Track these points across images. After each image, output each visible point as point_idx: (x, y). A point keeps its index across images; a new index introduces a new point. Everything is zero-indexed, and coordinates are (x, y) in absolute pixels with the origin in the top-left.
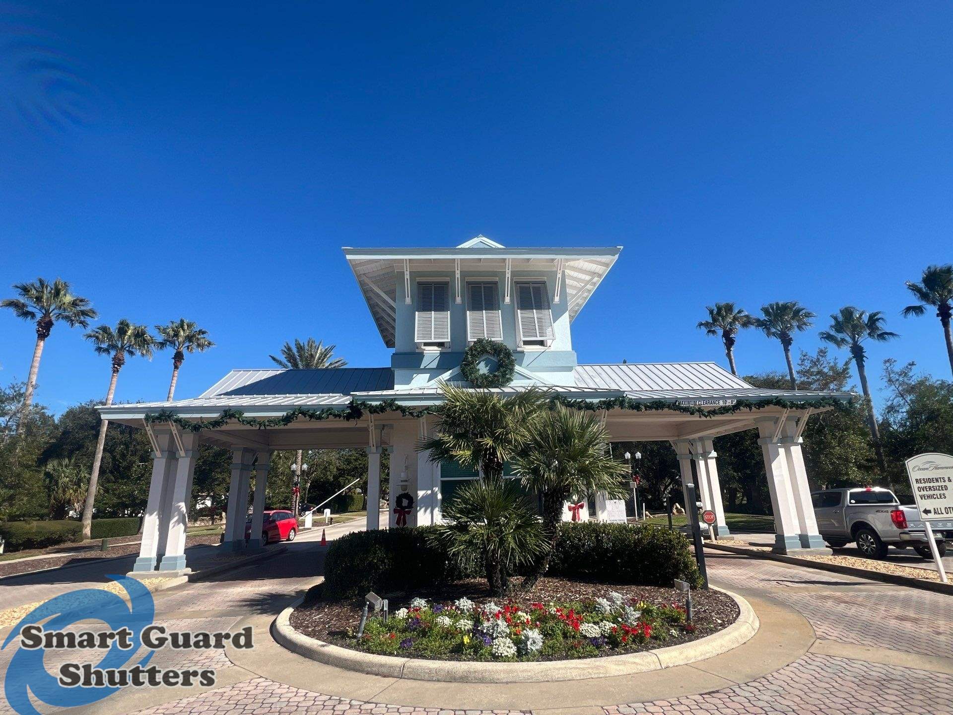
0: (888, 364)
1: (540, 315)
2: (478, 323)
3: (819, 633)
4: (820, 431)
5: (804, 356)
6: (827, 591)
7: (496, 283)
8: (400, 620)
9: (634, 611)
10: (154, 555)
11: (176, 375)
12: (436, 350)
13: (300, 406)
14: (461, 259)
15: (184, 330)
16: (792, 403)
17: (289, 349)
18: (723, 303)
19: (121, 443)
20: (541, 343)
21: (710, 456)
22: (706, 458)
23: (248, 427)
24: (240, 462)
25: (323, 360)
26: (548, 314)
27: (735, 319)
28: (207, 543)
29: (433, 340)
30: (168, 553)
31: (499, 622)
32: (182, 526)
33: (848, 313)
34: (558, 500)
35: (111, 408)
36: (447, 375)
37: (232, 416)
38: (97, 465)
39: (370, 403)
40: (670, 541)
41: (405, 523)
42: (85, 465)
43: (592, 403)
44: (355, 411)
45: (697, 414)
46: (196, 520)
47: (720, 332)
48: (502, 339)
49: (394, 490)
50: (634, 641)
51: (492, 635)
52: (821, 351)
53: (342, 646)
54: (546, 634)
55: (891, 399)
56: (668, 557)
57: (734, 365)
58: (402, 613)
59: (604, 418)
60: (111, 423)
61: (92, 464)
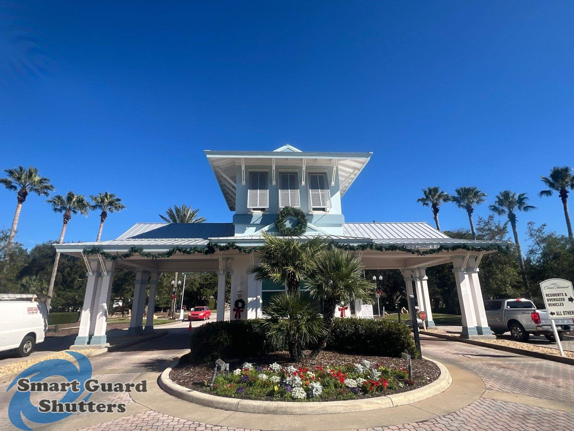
0: (530, 225)
1: (323, 193)
2: (286, 197)
3: (488, 386)
4: (489, 265)
5: (480, 219)
6: (493, 361)
7: (296, 173)
8: (236, 376)
9: (378, 372)
10: (87, 335)
11: (102, 226)
12: (260, 213)
13: (177, 246)
14: (276, 158)
15: (107, 199)
16: (473, 247)
17: (171, 211)
18: (432, 187)
19: (68, 267)
20: (323, 209)
21: (423, 279)
22: (421, 280)
23: (146, 258)
24: (140, 279)
25: (191, 218)
26: (327, 192)
27: (440, 196)
28: (119, 328)
29: (258, 207)
30: (96, 334)
31: (296, 378)
32: (104, 318)
33: (506, 195)
34: (332, 303)
35: (62, 246)
36: (266, 228)
37: (136, 251)
38: (53, 280)
39: (220, 244)
40: (399, 329)
41: (240, 317)
42: (45, 280)
43: (353, 246)
44: (210, 249)
45: (416, 254)
46: (113, 314)
47: (431, 204)
48: (300, 207)
49: (233, 297)
50: (377, 390)
51: (291, 386)
52: (491, 217)
53: (201, 391)
54: (324, 385)
55: (532, 246)
56: (398, 339)
57: (438, 224)
58: (238, 372)
59: (361, 255)
60: (62, 254)
61: (50, 279)
